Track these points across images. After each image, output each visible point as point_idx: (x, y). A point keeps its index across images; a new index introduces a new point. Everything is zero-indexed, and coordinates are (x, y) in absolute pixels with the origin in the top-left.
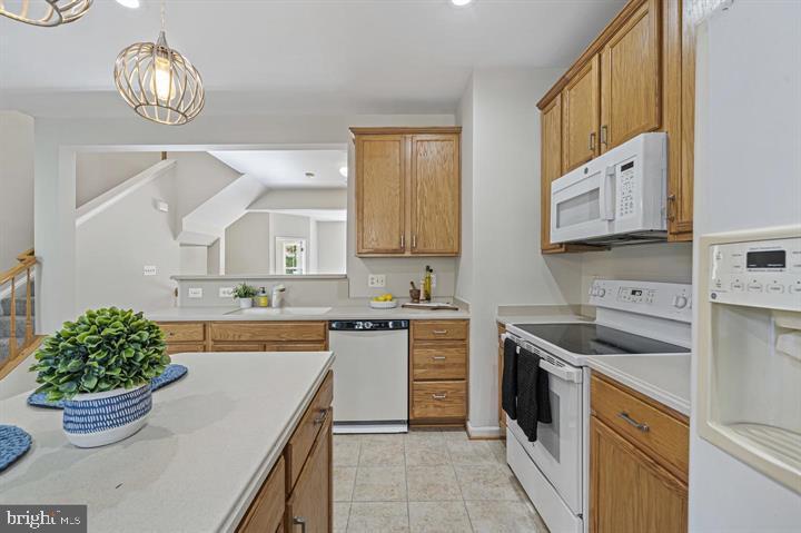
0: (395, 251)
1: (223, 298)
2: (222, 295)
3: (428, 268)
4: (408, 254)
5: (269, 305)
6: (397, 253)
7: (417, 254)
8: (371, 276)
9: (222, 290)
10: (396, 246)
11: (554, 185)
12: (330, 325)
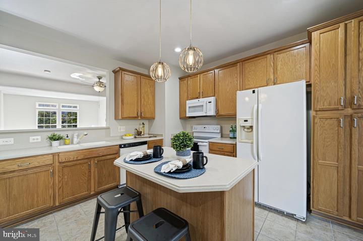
0: (135, 117)
1: (33, 143)
2: (31, 141)
3: (143, 124)
4: (139, 118)
5: (72, 143)
6: (135, 118)
7: (142, 118)
8: (119, 127)
9: (31, 138)
10: (136, 115)
11: (188, 102)
12: (120, 146)
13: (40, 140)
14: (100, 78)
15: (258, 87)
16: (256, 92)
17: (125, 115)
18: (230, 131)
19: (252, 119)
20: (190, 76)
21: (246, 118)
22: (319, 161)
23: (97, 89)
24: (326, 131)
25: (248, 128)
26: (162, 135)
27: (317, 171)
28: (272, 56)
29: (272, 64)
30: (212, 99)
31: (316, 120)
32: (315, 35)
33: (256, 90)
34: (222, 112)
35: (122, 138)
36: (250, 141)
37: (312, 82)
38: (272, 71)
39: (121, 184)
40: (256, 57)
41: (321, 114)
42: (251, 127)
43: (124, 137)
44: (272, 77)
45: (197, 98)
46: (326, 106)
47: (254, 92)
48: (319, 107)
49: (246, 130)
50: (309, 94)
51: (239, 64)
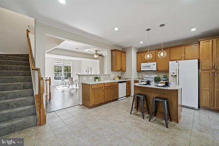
2: (90, 79)
3: (121, 73)
8: (113, 75)
10: (120, 70)
11: (142, 64)
12: (119, 82)
13: (86, 79)
14: (96, 51)
15: (178, 60)
16: (178, 62)
17: (117, 69)
18: (163, 77)
19: (176, 72)
20: (142, 52)
21: (174, 72)
22: (203, 88)
23: (95, 56)
24: (205, 78)
25: (174, 76)
26: (130, 79)
27: (202, 92)
28: (183, 47)
29: (183, 50)
30: (155, 63)
31: (202, 74)
32: (201, 42)
33: (178, 61)
34: (159, 69)
35: (114, 79)
36: (175, 81)
37: (200, 59)
38: (183, 53)
39: (119, 98)
40: (176, 47)
41: (203, 72)
42: (176, 76)
43: (115, 79)
44: (183, 55)
45: (147, 62)
46: (205, 69)
47: (177, 62)
48: (203, 69)
49: (173, 77)
50: (199, 63)
51: (168, 49)
